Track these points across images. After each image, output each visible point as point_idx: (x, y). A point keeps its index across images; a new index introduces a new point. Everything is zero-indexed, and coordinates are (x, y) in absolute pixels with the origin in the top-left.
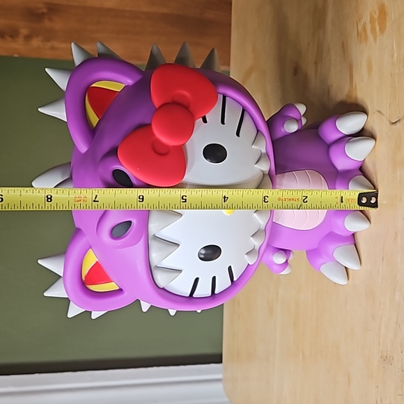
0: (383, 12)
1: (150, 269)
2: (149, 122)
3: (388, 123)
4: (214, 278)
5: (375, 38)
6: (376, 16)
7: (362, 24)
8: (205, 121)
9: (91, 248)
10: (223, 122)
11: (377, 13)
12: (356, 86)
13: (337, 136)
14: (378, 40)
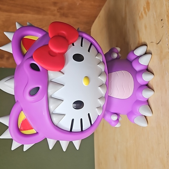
0: (148, 4)
1: (50, 115)
2: (47, 44)
3: (156, 44)
4: (81, 120)
5: (146, 15)
6: (145, 7)
7: (140, 12)
8: (73, 45)
9: (22, 110)
10: (82, 46)
11: (146, 5)
12: (141, 38)
13: (135, 57)
14: (147, 15)
